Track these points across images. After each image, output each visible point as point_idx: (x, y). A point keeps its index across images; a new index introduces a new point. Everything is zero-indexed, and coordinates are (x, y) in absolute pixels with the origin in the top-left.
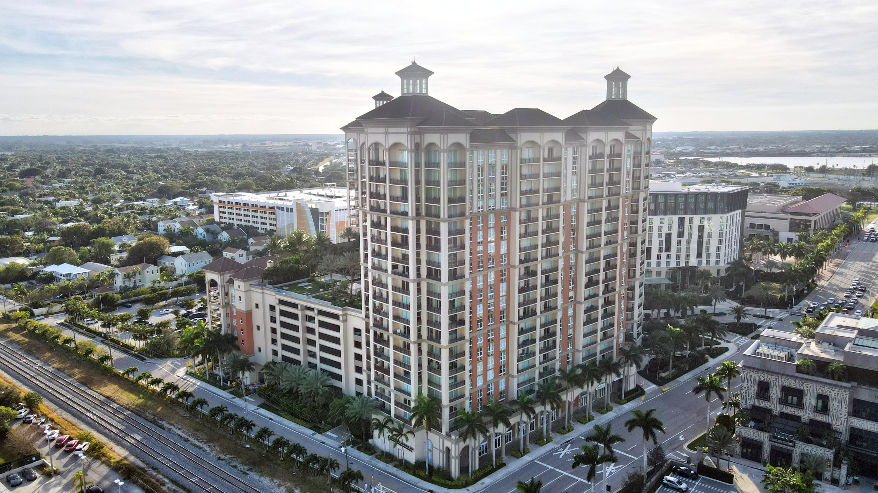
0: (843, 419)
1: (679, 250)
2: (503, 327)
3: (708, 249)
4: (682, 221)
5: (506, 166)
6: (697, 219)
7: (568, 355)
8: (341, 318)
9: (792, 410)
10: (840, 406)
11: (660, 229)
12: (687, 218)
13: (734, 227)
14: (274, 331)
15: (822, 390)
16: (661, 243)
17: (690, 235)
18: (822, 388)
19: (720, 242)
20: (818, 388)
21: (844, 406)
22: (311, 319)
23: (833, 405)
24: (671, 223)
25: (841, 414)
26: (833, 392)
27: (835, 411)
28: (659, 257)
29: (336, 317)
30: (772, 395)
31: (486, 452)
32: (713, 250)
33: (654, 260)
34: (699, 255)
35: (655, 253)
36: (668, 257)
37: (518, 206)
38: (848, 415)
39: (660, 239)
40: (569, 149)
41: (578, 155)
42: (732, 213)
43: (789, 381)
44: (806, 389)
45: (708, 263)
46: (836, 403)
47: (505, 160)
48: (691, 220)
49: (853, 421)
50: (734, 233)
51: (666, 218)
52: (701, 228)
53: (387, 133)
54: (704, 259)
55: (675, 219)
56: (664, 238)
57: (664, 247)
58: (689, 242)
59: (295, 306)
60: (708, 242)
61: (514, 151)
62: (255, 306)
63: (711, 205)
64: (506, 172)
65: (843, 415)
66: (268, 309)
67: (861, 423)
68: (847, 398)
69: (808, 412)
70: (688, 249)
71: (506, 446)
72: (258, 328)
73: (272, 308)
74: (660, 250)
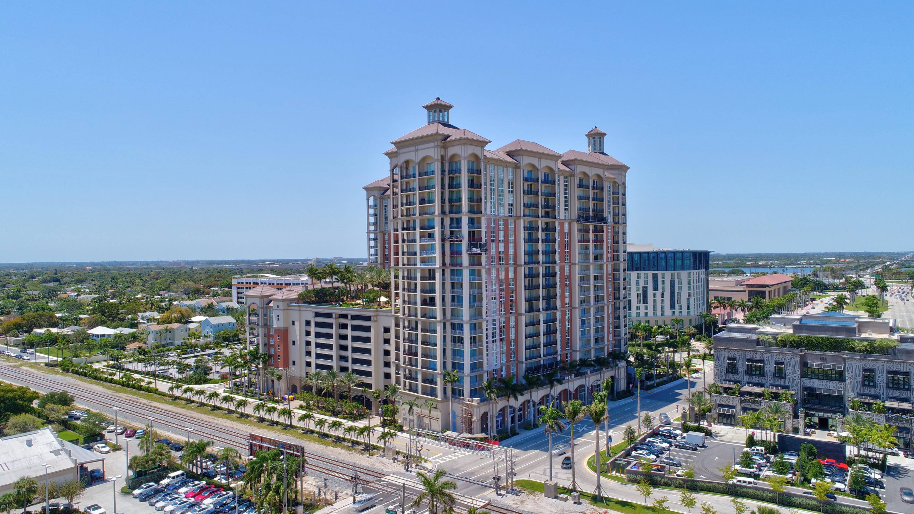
0: (797, 381)
1: (655, 302)
2: (513, 317)
3: (679, 300)
4: (655, 277)
5: (512, 183)
6: (668, 274)
7: (567, 354)
8: (372, 319)
9: (757, 379)
10: (793, 370)
11: (637, 283)
12: (660, 273)
13: (700, 284)
14: (308, 344)
15: (779, 358)
16: (639, 296)
17: (664, 289)
18: (778, 357)
19: (689, 295)
20: (775, 357)
21: (797, 369)
22: (344, 326)
23: (789, 370)
24: (646, 277)
25: (795, 377)
26: (787, 359)
27: (790, 375)
28: (638, 308)
29: (368, 318)
30: (739, 369)
31: (501, 427)
32: (684, 303)
33: (634, 311)
34: (673, 306)
35: (634, 304)
36: (646, 308)
37: (522, 215)
38: (801, 377)
39: (638, 292)
40: (560, 177)
41: (568, 184)
42: (698, 271)
43: (752, 354)
44: (765, 359)
45: (680, 312)
46: (790, 368)
47: (511, 177)
48: (663, 276)
49: (805, 381)
50: (701, 289)
51: (642, 273)
52: (672, 283)
53: (417, 150)
54: (677, 310)
55: (650, 274)
56: (641, 292)
57: (642, 299)
58: (662, 295)
59: (330, 316)
60: (679, 294)
61: (518, 170)
62: (291, 323)
63: (679, 262)
64: (512, 187)
65: (797, 377)
66: (304, 323)
67: (811, 383)
68: (799, 362)
69: (769, 379)
70: (662, 302)
71: (519, 424)
72: (294, 343)
73: (308, 323)
74: (639, 301)
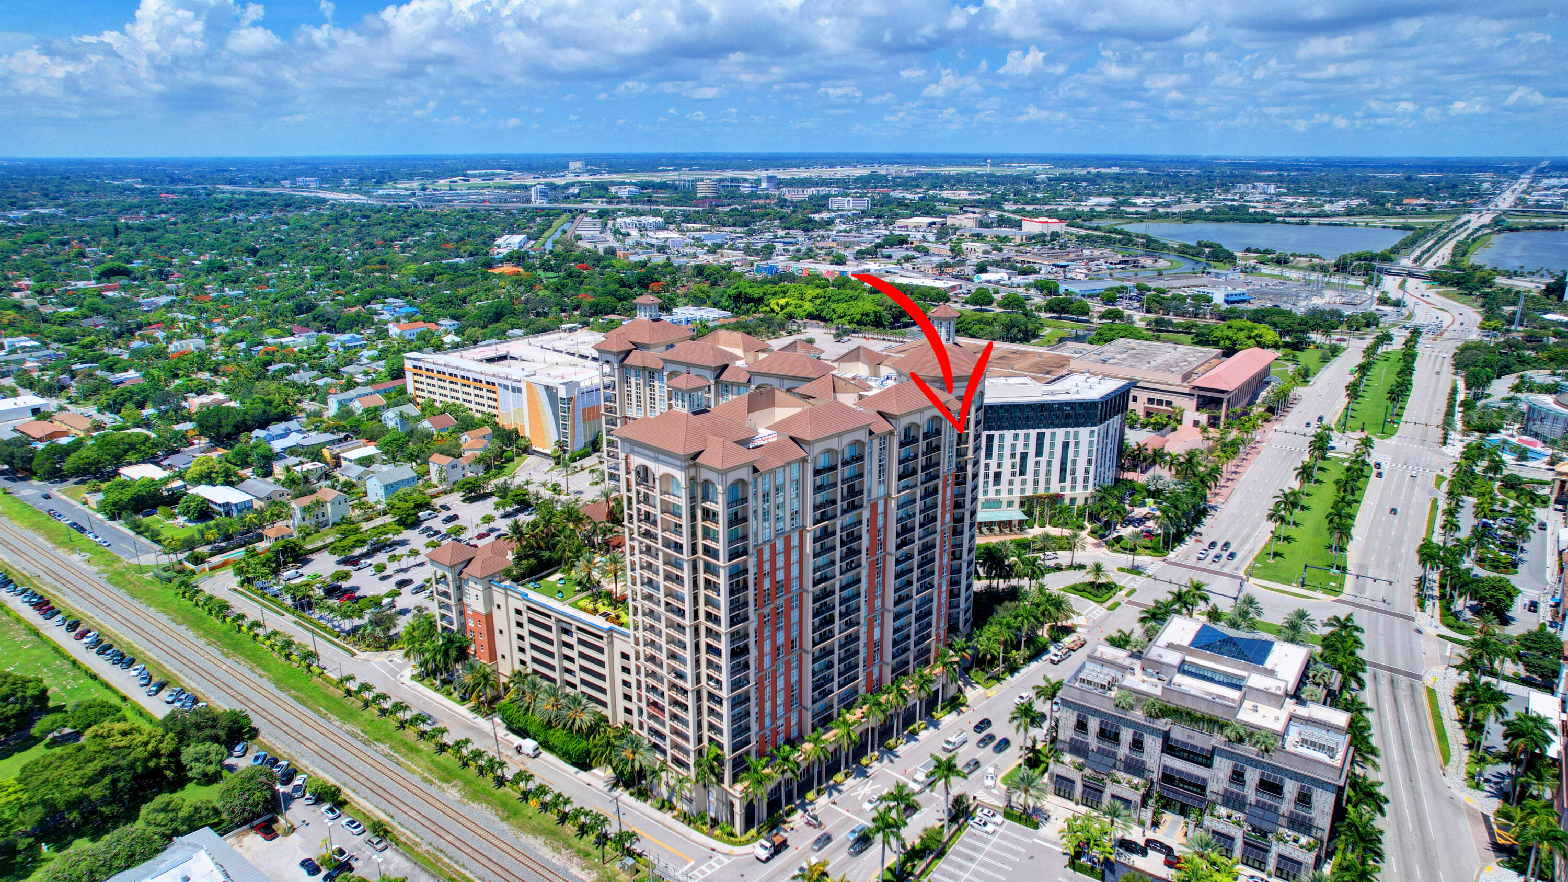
0: (1156, 757)
1: (1036, 473)
2: (795, 658)
3: (1073, 472)
4: (1040, 437)
6: (1060, 433)
8: (605, 640)
9: (1109, 745)
10: (1153, 744)
11: (1013, 446)
12: (1048, 432)
13: (1110, 439)
14: (521, 639)
16: (1014, 465)
17: (1052, 454)
19: (1089, 463)
21: (1157, 745)
22: (567, 634)
23: (1148, 743)
24: (1027, 438)
27: (1149, 749)
28: (1011, 483)
29: (599, 637)
30: (1090, 728)
32: (1080, 472)
33: (1004, 487)
34: (1063, 479)
35: (1005, 477)
36: (1024, 482)
37: (811, 523)
38: (1162, 754)
39: (1014, 461)
40: (874, 441)
41: (887, 445)
42: (1106, 423)
43: (1107, 716)
45: (1073, 489)
46: (1150, 741)
48: (1053, 436)
49: (1166, 759)
51: (1022, 433)
52: (1066, 445)
53: (657, 460)
54: (1068, 485)
55: (1033, 433)
56: (1017, 459)
57: (1018, 470)
58: (1049, 463)
59: (548, 616)
60: (1074, 462)
61: (806, 465)
62: (496, 606)
65: (1156, 753)
66: (513, 611)
67: (1173, 762)
68: (1161, 737)
69: (1124, 748)
70: (1048, 473)
72: (501, 632)
73: (519, 612)
74: (1013, 474)
